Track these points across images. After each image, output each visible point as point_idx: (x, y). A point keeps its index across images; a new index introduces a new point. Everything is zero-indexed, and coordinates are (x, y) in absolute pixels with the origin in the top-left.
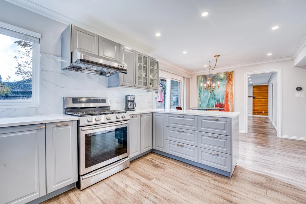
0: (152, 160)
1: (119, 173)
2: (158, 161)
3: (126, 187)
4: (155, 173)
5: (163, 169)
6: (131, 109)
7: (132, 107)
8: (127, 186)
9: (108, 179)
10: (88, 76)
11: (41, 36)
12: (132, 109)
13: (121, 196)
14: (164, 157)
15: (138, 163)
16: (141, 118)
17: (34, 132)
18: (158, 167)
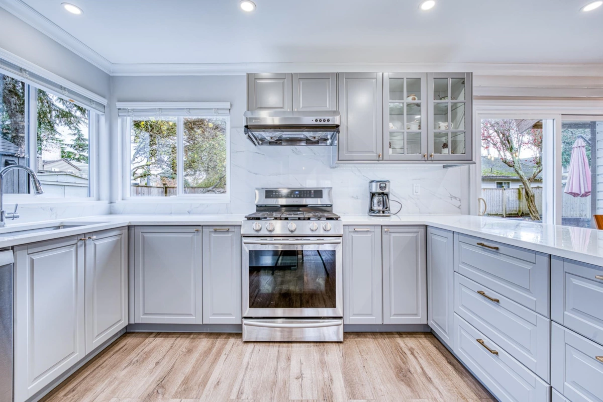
0: (408, 353)
1: (315, 344)
2: (419, 364)
3: (297, 378)
4: (382, 387)
5: (413, 391)
6: (379, 212)
7: (381, 208)
8: (300, 377)
9: (290, 344)
10: (295, 150)
11: (231, 105)
12: (381, 212)
13: (272, 388)
14: (450, 363)
15: (370, 344)
16: (383, 236)
17: (190, 235)
18: (403, 378)
